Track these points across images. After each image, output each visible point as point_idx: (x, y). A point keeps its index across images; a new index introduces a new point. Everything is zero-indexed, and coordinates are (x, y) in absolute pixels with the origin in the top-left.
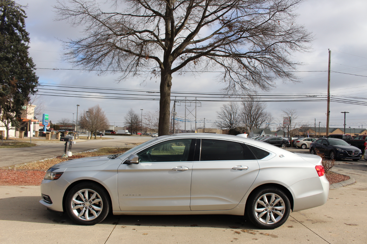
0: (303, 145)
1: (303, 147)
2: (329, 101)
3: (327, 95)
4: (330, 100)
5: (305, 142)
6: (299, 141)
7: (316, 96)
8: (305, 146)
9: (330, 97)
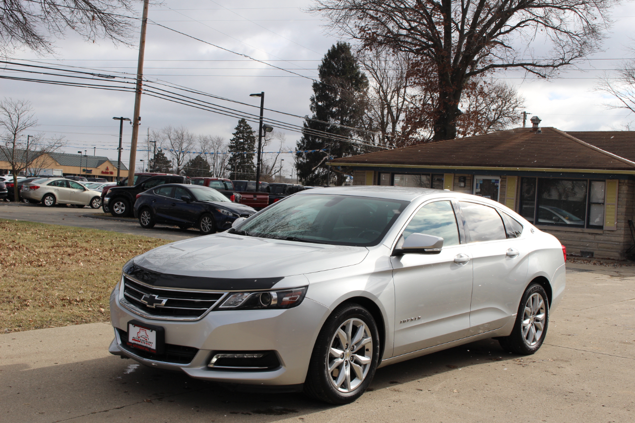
0: (48, 198)
1: (48, 202)
2: (138, 92)
3: (136, 77)
4: (143, 91)
5: (52, 189)
6: (38, 187)
7: (114, 77)
8: (51, 198)
9: (143, 83)
